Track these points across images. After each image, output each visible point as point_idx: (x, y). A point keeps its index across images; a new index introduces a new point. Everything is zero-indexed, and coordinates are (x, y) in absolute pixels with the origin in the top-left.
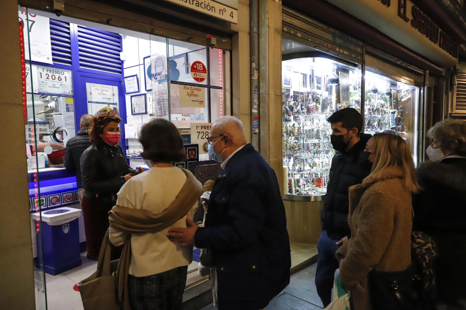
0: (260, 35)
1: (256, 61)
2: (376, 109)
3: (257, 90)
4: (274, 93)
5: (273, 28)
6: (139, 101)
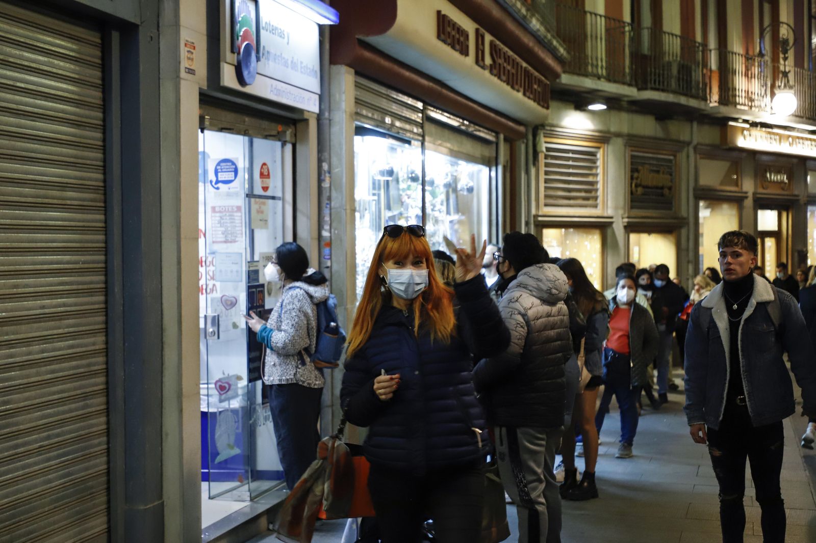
0: (331, 121)
1: (328, 161)
3: (328, 202)
4: (350, 206)
5: (349, 113)
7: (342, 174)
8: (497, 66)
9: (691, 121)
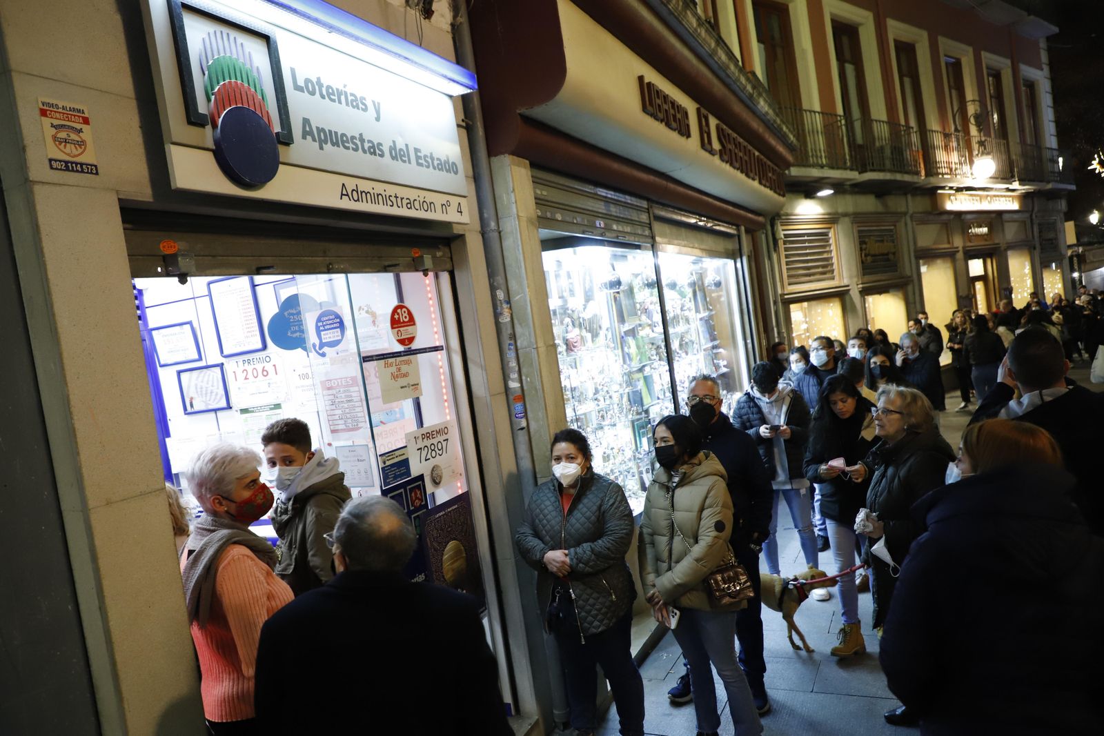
0: (502, 233)
1: (504, 287)
2: (674, 317)
3: (512, 342)
4: (545, 344)
5: (525, 219)
6: (202, 382)
7: (526, 301)
8: (728, 152)
9: (905, 194)
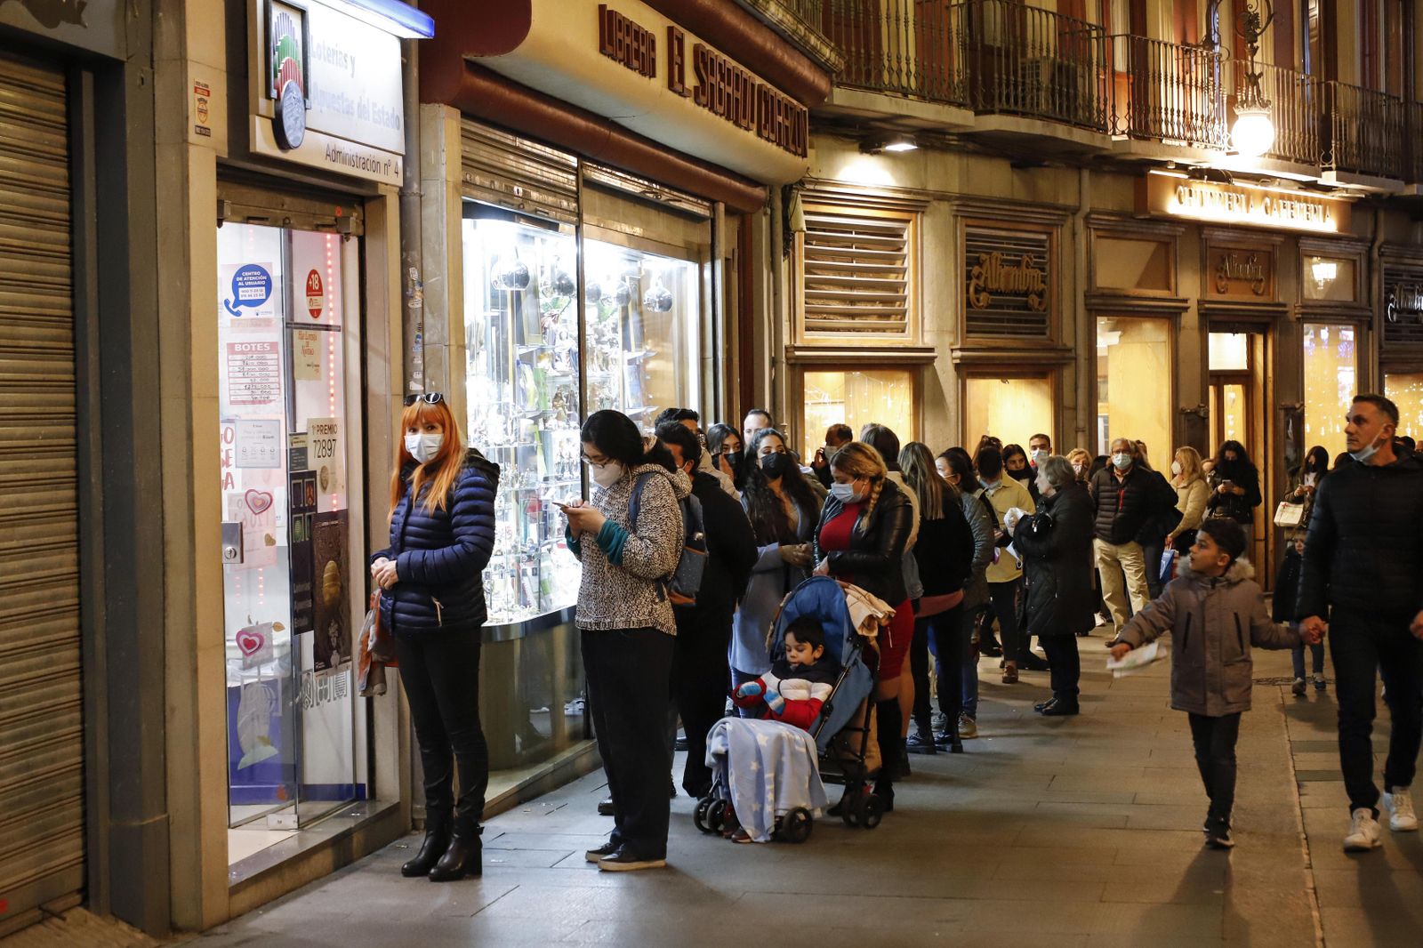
0: (423, 197)
1: (418, 265)
3: (420, 334)
4: (456, 342)
5: (451, 182)
7: (443, 286)
8: (708, 89)
9: (1079, 169)
